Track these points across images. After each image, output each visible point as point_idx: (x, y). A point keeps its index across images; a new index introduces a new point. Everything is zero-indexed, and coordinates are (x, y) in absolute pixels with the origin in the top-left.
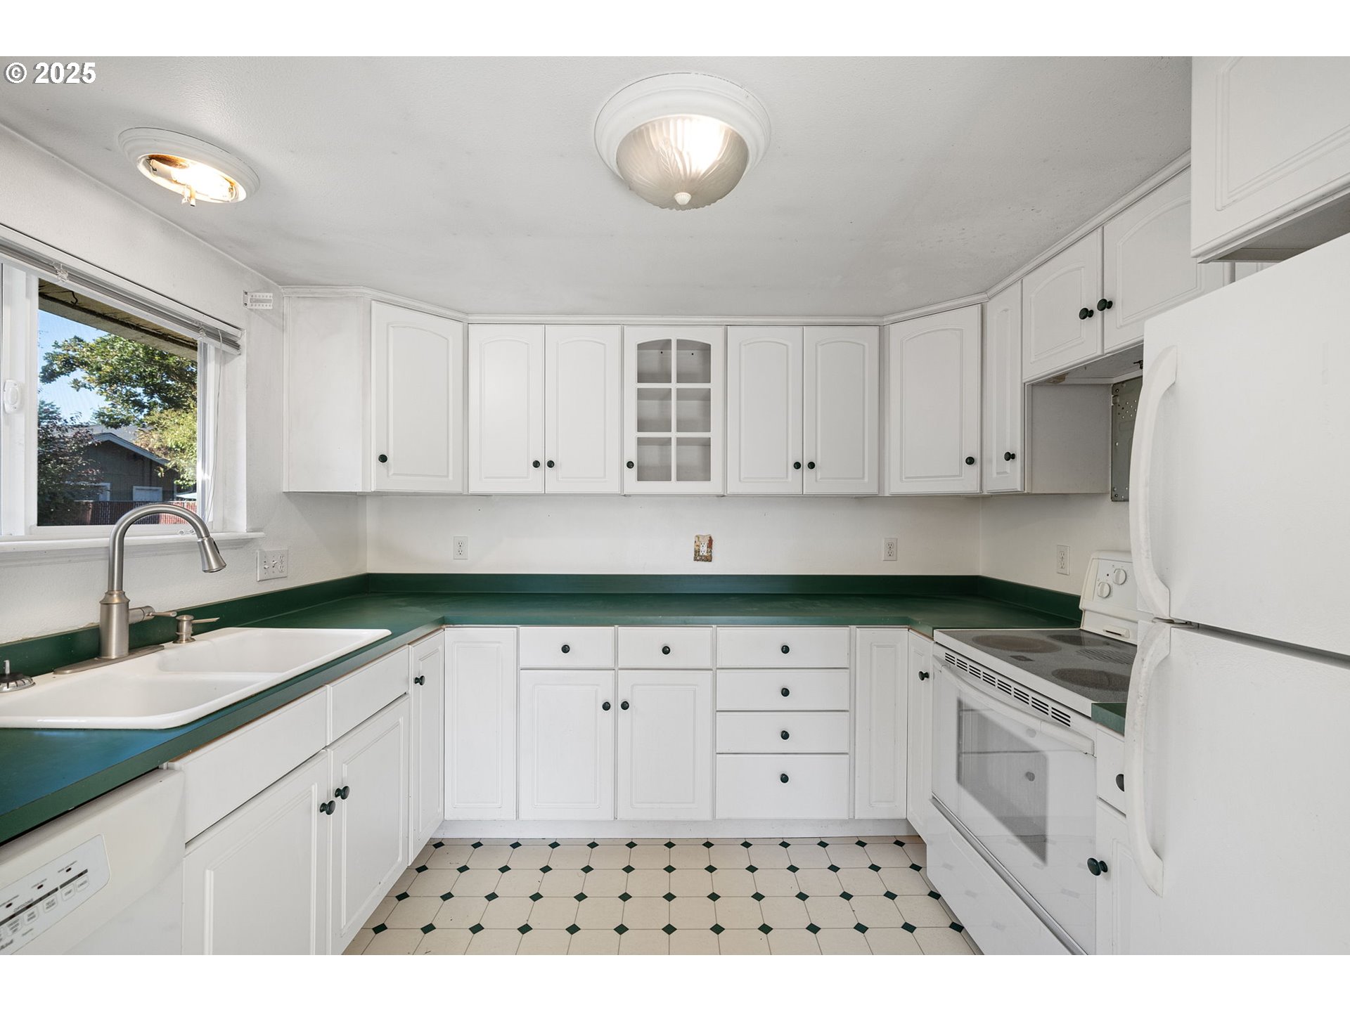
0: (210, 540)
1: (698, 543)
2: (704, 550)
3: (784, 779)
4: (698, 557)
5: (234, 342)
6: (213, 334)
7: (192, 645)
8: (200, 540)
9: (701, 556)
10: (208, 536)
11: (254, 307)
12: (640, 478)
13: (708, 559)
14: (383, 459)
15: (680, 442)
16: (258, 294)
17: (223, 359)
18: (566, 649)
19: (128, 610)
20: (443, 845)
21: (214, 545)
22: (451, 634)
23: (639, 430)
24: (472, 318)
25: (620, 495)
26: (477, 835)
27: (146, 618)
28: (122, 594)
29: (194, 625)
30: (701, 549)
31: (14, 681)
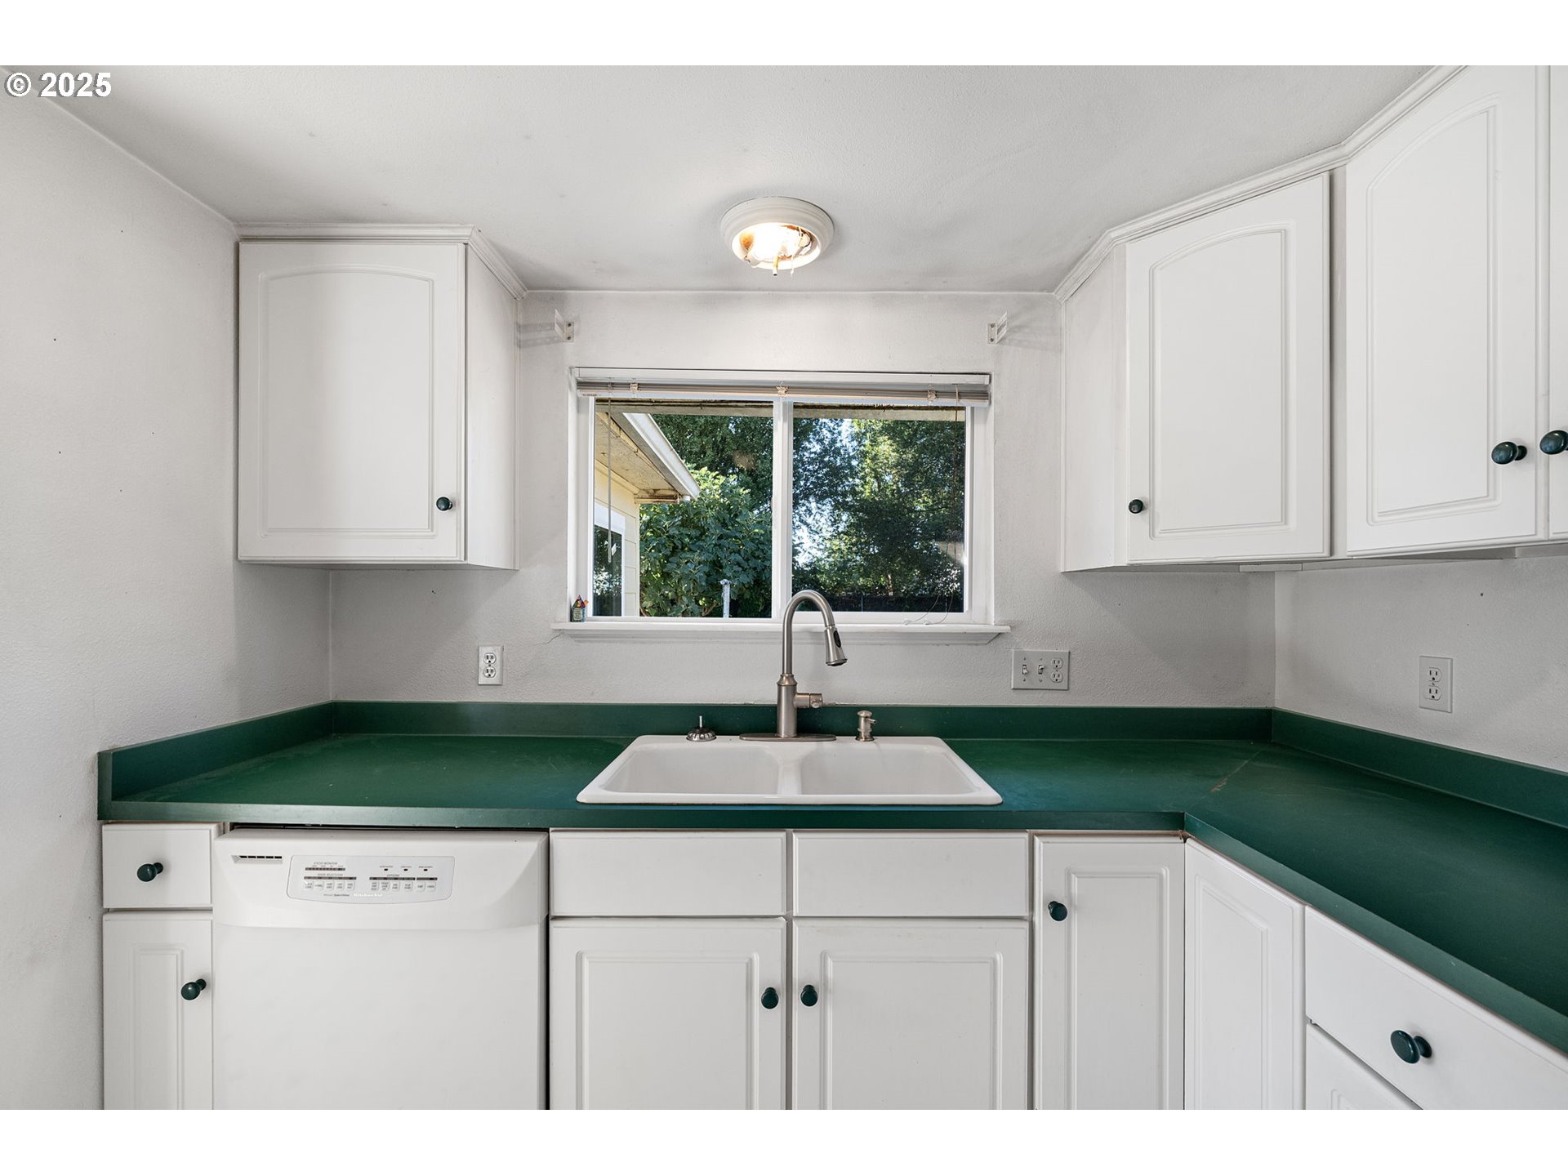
0: (834, 629)
5: (984, 392)
6: (947, 392)
14: (1137, 506)
19: (798, 695)
21: (836, 635)
28: (791, 677)
29: (874, 724)
31: (700, 733)
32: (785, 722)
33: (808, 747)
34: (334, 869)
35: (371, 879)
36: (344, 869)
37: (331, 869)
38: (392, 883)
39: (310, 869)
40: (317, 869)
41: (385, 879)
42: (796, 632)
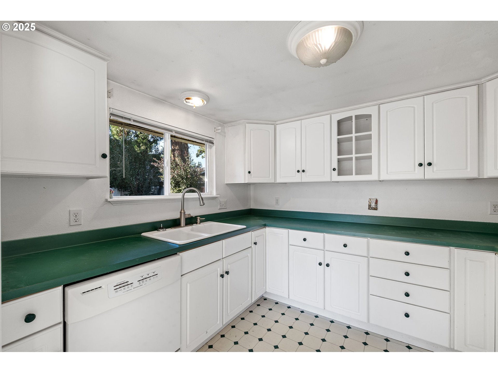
0: (201, 197)
1: (370, 202)
2: (373, 205)
3: (407, 315)
4: (370, 208)
5: (212, 142)
6: (207, 141)
7: (200, 225)
8: (199, 197)
9: (372, 208)
10: (201, 196)
11: (217, 132)
12: (339, 174)
13: (376, 209)
14: (249, 172)
15: (357, 159)
16: (217, 128)
17: (211, 147)
18: (305, 240)
19: (185, 215)
20: (267, 300)
21: (202, 198)
22: (268, 229)
23: (338, 155)
24: (277, 123)
25: (331, 182)
26: (278, 300)
27: (189, 217)
28: (184, 210)
29: (200, 220)
30: (372, 204)
31: (162, 229)
32: (183, 222)
33: (189, 228)
34: (125, 283)
35: (138, 281)
36: (128, 282)
37: (123, 283)
38: (145, 280)
39: (116, 286)
40: (118, 285)
41: (143, 280)
42: (185, 198)
